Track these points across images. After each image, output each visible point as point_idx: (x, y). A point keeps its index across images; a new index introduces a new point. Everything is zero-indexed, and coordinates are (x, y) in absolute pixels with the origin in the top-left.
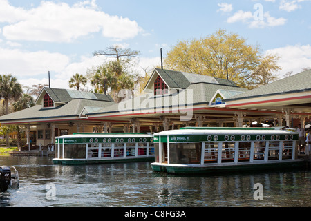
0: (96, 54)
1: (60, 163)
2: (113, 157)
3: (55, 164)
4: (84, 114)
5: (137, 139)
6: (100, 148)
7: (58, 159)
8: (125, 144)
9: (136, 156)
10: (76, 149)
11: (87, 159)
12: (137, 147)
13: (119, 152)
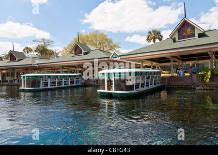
0: (34, 41)
1: (24, 90)
2: (56, 86)
3: (21, 91)
4: (35, 64)
5: (70, 76)
6: (49, 81)
7: (23, 88)
8: (63, 79)
9: (69, 85)
10: (34, 82)
11: (41, 88)
12: (69, 81)
13: (60, 83)
